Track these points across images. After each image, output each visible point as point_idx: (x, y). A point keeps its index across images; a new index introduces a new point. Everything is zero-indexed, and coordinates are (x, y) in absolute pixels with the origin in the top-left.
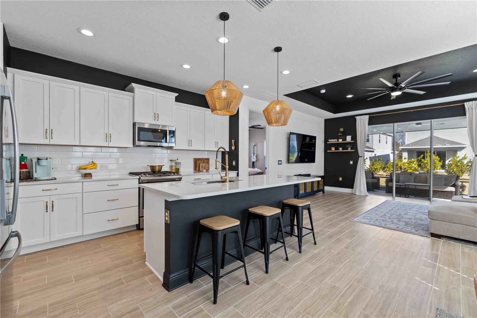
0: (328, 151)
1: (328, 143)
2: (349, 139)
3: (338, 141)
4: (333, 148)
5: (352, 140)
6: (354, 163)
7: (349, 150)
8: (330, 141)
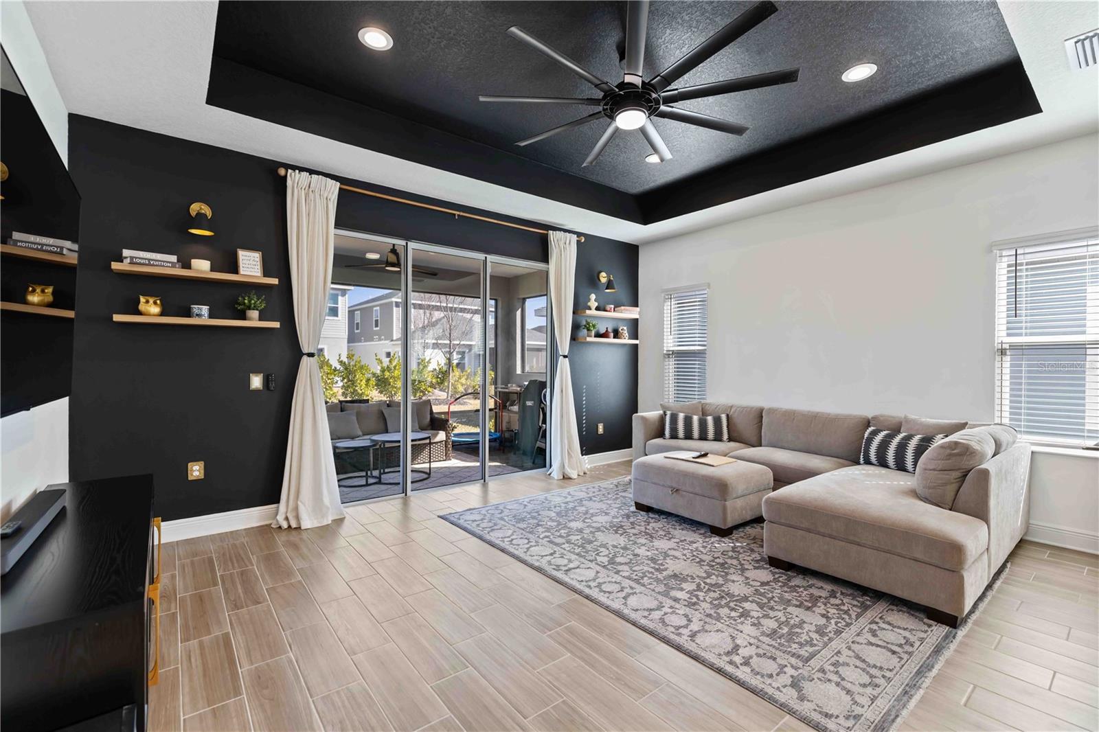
0: (117, 318)
1: (115, 266)
2: (250, 265)
3: (187, 266)
4: (147, 302)
5: (266, 273)
6: (272, 386)
7: (250, 319)
8: (135, 260)
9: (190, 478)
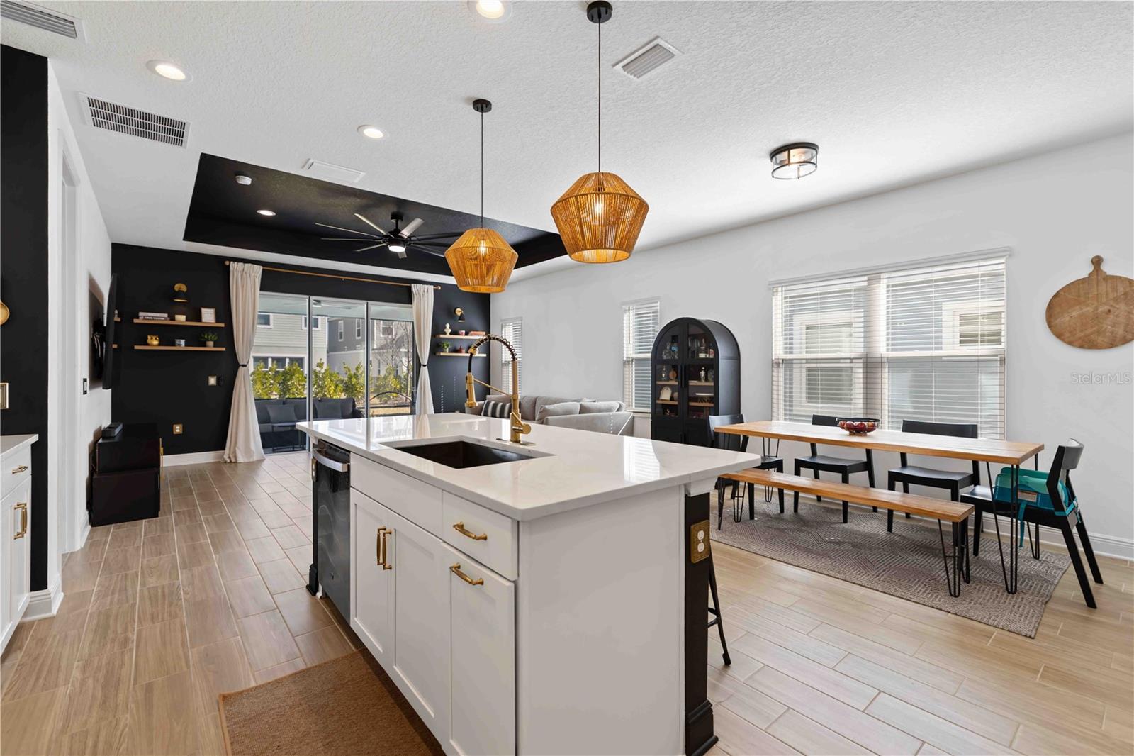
0: (136, 347)
1: (136, 321)
2: (208, 316)
3: (173, 319)
4: (152, 338)
5: (217, 321)
6: (222, 383)
7: (208, 346)
8: (145, 317)
9: (175, 433)
